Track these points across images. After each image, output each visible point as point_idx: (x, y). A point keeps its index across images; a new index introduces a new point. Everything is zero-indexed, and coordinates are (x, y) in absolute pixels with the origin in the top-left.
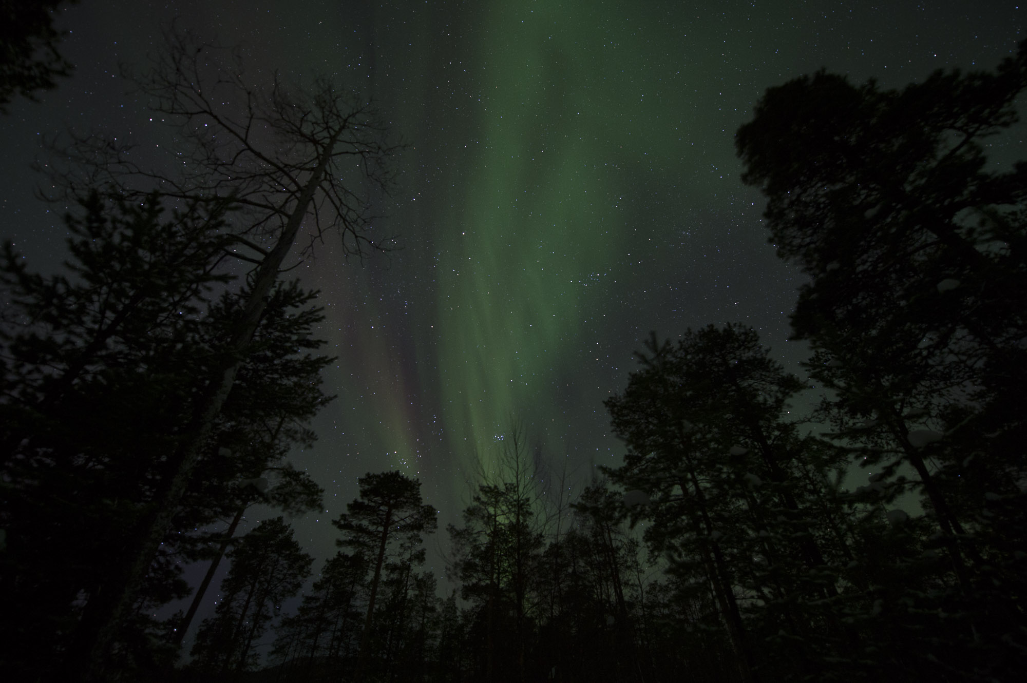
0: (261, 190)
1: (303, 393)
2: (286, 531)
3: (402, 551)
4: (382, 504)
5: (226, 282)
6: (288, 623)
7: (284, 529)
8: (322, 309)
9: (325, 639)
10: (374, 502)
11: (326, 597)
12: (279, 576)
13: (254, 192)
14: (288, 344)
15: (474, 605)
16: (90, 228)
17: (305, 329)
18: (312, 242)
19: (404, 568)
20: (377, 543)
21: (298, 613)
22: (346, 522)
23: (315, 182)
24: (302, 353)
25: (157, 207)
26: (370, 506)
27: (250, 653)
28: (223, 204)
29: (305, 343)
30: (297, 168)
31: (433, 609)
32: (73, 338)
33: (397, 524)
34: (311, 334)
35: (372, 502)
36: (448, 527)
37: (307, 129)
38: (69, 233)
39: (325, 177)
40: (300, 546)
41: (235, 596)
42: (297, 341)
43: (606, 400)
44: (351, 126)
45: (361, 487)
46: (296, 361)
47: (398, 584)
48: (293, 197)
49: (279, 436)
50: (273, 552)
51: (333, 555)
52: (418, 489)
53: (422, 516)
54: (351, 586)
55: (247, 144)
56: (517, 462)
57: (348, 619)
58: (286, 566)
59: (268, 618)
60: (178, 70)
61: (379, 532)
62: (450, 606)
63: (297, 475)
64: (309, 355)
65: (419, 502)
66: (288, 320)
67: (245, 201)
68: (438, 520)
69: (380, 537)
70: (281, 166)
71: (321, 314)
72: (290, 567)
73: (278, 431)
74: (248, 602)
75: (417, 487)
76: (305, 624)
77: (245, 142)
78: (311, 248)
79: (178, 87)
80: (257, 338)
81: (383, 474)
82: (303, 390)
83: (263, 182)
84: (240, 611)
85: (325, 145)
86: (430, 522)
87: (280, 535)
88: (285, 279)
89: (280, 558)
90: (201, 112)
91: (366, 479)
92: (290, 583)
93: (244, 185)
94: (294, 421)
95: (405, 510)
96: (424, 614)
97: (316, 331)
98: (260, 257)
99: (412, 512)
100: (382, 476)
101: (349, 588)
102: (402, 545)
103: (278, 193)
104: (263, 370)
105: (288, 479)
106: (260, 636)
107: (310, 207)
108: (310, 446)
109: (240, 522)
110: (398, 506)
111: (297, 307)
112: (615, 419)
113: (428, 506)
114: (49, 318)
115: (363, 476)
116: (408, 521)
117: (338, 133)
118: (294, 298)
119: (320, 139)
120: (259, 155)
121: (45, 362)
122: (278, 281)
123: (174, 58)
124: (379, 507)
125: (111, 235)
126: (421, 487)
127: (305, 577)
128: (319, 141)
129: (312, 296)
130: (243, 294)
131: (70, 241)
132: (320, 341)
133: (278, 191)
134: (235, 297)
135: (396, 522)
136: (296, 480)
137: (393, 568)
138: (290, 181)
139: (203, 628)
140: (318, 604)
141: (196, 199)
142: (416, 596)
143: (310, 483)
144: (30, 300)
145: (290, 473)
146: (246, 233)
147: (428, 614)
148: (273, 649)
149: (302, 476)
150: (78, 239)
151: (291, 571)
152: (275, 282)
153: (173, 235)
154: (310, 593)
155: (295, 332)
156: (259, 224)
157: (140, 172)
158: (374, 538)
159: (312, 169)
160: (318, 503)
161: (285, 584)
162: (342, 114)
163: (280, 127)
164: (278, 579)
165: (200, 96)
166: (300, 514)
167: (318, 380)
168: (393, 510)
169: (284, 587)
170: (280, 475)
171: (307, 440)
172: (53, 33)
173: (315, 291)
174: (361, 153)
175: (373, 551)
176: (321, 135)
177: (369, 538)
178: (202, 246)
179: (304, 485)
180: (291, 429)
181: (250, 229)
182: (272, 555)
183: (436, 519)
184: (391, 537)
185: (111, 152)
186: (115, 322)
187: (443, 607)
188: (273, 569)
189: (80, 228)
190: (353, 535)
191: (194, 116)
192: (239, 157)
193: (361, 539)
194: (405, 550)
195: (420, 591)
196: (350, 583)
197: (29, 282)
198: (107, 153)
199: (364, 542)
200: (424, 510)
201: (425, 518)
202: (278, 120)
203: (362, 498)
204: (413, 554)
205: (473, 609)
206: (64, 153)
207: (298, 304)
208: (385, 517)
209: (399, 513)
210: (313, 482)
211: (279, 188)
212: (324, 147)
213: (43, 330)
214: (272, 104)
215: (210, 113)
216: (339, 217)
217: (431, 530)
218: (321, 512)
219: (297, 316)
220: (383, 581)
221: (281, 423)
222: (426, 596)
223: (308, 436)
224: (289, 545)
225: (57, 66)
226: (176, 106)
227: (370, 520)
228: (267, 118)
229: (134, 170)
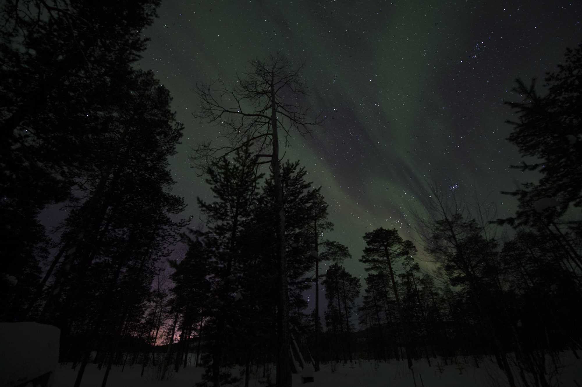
0: (257, 129)
1: (318, 206)
2: (341, 268)
3: (404, 266)
4: (381, 246)
5: (262, 177)
6: (361, 309)
7: (340, 268)
8: (304, 167)
9: (382, 315)
10: (376, 246)
11: (374, 295)
12: (347, 289)
13: (255, 132)
14: (298, 190)
15: (462, 288)
16: (214, 181)
17: (301, 180)
18: (287, 139)
19: (409, 275)
20: (387, 266)
21: (363, 304)
22: (366, 259)
23: (274, 111)
24: (305, 192)
25: (227, 162)
26: (375, 249)
27: (350, 324)
28: (247, 144)
29: (304, 187)
30: (265, 110)
31: (437, 294)
32: (228, 222)
33: (393, 254)
34: (305, 181)
35: (375, 246)
36: (424, 249)
37: (260, 90)
38: (210, 186)
39: (278, 105)
40: (350, 274)
41: (333, 301)
42: (301, 187)
43: (508, 137)
44: (276, 73)
45: (365, 240)
46: (304, 196)
47: (408, 284)
48: (270, 124)
49: (317, 229)
50: (340, 279)
51: (367, 276)
52: (397, 233)
53: (405, 247)
54: (384, 288)
55: (243, 114)
56: (442, 206)
57: (390, 305)
58: (348, 284)
59: (351, 308)
60: (208, 102)
61: (385, 260)
62: (447, 291)
63: (332, 243)
64: (309, 191)
65: (401, 240)
66: (293, 179)
67: (254, 138)
68: (416, 247)
69: (386, 263)
70: (258, 113)
71: (305, 170)
72: (351, 285)
73: (315, 226)
74: (339, 302)
75: (396, 232)
76: (369, 309)
77: (242, 113)
78: (287, 142)
79: (211, 109)
80: (285, 193)
81: (374, 231)
82: (317, 204)
83: (256, 125)
84: (338, 307)
85: (270, 91)
86: (411, 249)
87: (339, 271)
88: (283, 162)
89: (344, 281)
90: (222, 113)
91: (366, 236)
92: (354, 292)
93: (251, 131)
94: (320, 220)
95: (394, 246)
96: (433, 297)
97: (306, 179)
98: (270, 159)
99: (399, 246)
100: (374, 232)
101: (383, 290)
102: (403, 264)
103: (264, 126)
104: (293, 206)
105: (330, 246)
106: (351, 317)
107: (278, 124)
108: (332, 229)
109: (319, 269)
110: (390, 245)
111: (294, 172)
112: (522, 147)
113: (406, 241)
114: (219, 218)
115: (364, 235)
116: (399, 251)
117: (272, 81)
118: (291, 169)
119: (267, 89)
120: (249, 115)
121: (225, 233)
122: (281, 164)
123: (204, 99)
124: (380, 248)
125: (221, 180)
126: (398, 232)
127: (359, 288)
128: (267, 90)
129: (297, 164)
130: (272, 177)
131: (211, 188)
132: (310, 183)
133: (263, 125)
134: (269, 181)
135: (393, 253)
136: (333, 246)
137: (402, 276)
138: (265, 118)
139: (326, 315)
140: (371, 299)
141: (238, 149)
142: (424, 288)
143: (340, 246)
144: (212, 214)
145: (329, 244)
146: (261, 150)
147: (435, 297)
148: (359, 321)
149: (335, 243)
150: (213, 186)
151: (352, 286)
152: (280, 166)
153: (237, 168)
154: (365, 294)
155: (298, 184)
156: (264, 143)
157: (218, 150)
158: (384, 264)
159: (271, 106)
160: (348, 254)
161: (352, 292)
162: (269, 71)
163: (251, 96)
164: (348, 290)
165: (219, 106)
166: (342, 261)
167: (322, 198)
168: (388, 248)
169: (352, 294)
170: (325, 246)
171: (330, 227)
172: (172, 115)
173: (297, 162)
174: (286, 83)
175: (386, 270)
176: (266, 87)
177: (381, 264)
178: (248, 167)
179: (337, 247)
180: (321, 224)
181: (262, 147)
182: (340, 280)
183: (414, 247)
184: (393, 261)
185: (206, 148)
186: (237, 211)
187: (443, 291)
188: (343, 287)
189: (212, 182)
190: (372, 264)
191: (222, 116)
192: (243, 121)
193: (377, 266)
194: (406, 266)
195: (424, 285)
196: (383, 287)
197: (209, 208)
198: (205, 150)
199: (379, 267)
200: (405, 244)
201: (408, 247)
202: (248, 94)
203: (369, 246)
204: (411, 267)
205: (462, 291)
206: (195, 158)
207: (294, 170)
208: (385, 252)
209: (392, 248)
210: (341, 245)
211: (263, 124)
212: (270, 92)
213: (220, 223)
214: (243, 89)
215: (226, 111)
216: (292, 121)
217: (414, 253)
218: (351, 258)
219: (296, 176)
220: (400, 284)
221: (315, 222)
222: (430, 288)
223: (329, 225)
224: (345, 275)
225: (179, 127)
226: (215, 116)
227: (378, 255)
228: (244, 96)
229: (215, 150)
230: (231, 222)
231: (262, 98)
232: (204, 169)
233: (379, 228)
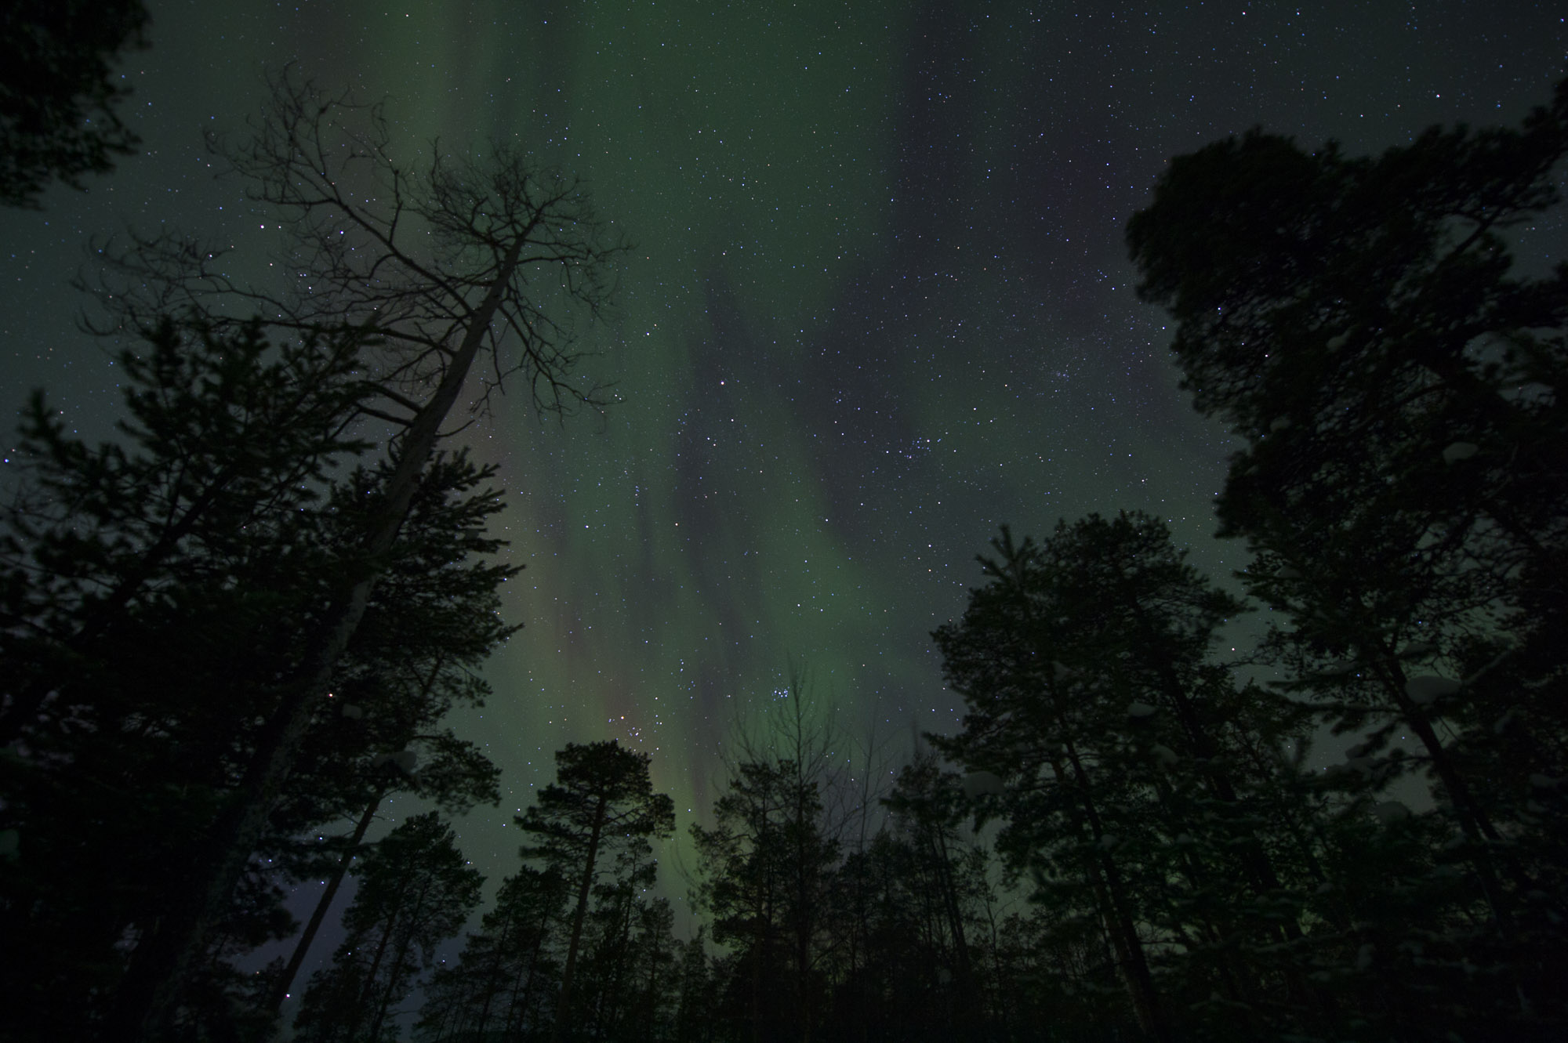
0: (412, 314)
1: (471, 621)
2: (443, 834)
3: (620, 865)
4: (591, 792)
5: (359, 453)
6: (444, 977)
7: (439, 831)
8: (502, 492)
9: (501, 1004)
10: (579, 788)
11: (503, 937)
12: (430, 904)
13: (402, 318)
14: (451, 547)
15: (731, 951)
16: (158, 373)
17: (476, 523)
18: (488, 392)
19: (624, 892)
20: (583, 853)
21: (459, 962)
22: (535, 820)
23: (492, 303)
24: (471, 560)
25: (259, 342)
26: (572, 795)
27: (386, 1024)
28: (356, 336)
29: (476, 544)
30: (466, 283)
31: (667, 958)
32: (131, 539)
33: (612, 823)
34: (484, 530)
35: (575, 788)
36: (691, 828)
37: (481, 225)
38: (129, 382)
39: (509, 295)
40: (464, 857)
41: (366, 935)
42: (463, 541)
43: (934, 630)
44: (546, 219)
45: (559, 764)
46: (462, 572)
47: (613, 918)
48: (460, 325)
49: (434, 687)
50: (422, 867)
51: (514, 872)
52: (646, 768)
53: (651, 811)
54: (541, 920)
55: (392, 248)
56: (799, 727)
57: (537, 973)
58: (442, 888)
59: (413, 970)
60: (291, 139)
61: (586, 835)
62: (695, 951)
63: (460, 746)
64: (482, 562)
65: (647, 788)
66: (451, 509)
67: (388, 332)
68: (676, 817)
69: (586, 844)
70: (443, 279)
71: (500, 499)
72: (449, 891)
73: (432, 679)
74: (383, 944)
75: (644, 765)
76: (470, 979)
77: (389, 244)
78: (486, 401)
79: (292, 165)
80: (404, 538)
81: (593, 744)
82: (471, 616)
83: (416, 303)
84: (371, 959)
85: (508, 248)
86: (664, 820)
87: (433, 840)
88: (447, 448)
89: (433, 876)
90: (323, 202)
91: (566, 753)
92: (448, 916)
93: (388, 308)
94: (457, 664)
95: (624, 801)
96: (654, 966)
97: (493, 526)
98: (410, 415)
99: (636, 805)
100: (591, 749)
101: (538, 924)
102: (620, 857)
103: (438, 320)
104: (411, 586)
105: (446, 753)
106: (400, 999)
107: (486, 341)
108: (481, 704)
109: (373, 819)
110: (616, 795)
111: (464, 489)
112: (949, 659)
113: (661, 795)
114: (93, 507)
115: (563, 748)
116: (630, 818)
117: (527, 230)
118: (460, 477)
119: (500, 239)
120: (409, 263)
121: (84, 574)
122: (437, 450)
123: (286, 123)
124: (586, 797)
125: (189, 384)
126: (650, 766)
127: (471, 906)
128: (499, 241)
129: (486, 473)
130: (384, 471)
131: (130, 392)
132: (499, 541)
133: (437, 317)
134: (372, 476)
135: (614, 820)
136: (458, 756)
137: (606, 892)
138: (456, 302)
139: (314, 986)
140: (490, 949)
141: (317, 328)
142: (642, 936)
143: (481, 760)
144: (67, 479)
145: (447, 743)
146: (388, 379)
147: (660, 966)
148: (421, 1019)
149: (468, 749)
150: (140, 389)
151: (450, 897)
152: (431, 452)
153: (280, 383)
154: (479, 932)
155: (460, 527)
156: (409, 365)
157: (233, 290)
158: (578, 845)
159: (488, 284)
160: (492, 790)
161: (440, 917)
162: (533, 202)
163: (441, 222)
164: (429, 908)
165: (324, 177)
166: (464, 807)
167: (493, 602)
168: (609, 802)
169: (439, 921)
170: (434, 748)
171: (476, 694)
172: (110, 89)
173: (492, 465)
174: (562, 258)
175: (576, 866)
176: (503, 232)
177: (570, 844)
178: (323, 399)
179: (470, 763)
180: (452, 677)
181: (395, 374)
182: (421, 871)
183: (673, 816)
184: (603, 844)
185: (191, 260)
186: (192, 514)
187: (684, 953)
188: (423, 894)
189: (146, 373)
190: (546, 839)
191: (314, 207)
192: (380, 266)
193: (558, 847)
194: (624, 864)
195: (647, 929)
196: (541, 915)
197: (66, 453)
198: (185, 262)
199: (563, 851)
200: (655, 802)
201: (657, 814)
202: (438, 212)
203: (560, 782)
204: (637, 870)
205: (730, 957)
206: (121, 263)
207: (466, 485)
208: (595, 812)
209: (618, 806)
210: (484, 758)
211: (439, 311)
212: (506, 251)
213: (84, 525)
214: (431, 189)
215: (339, 203)
216: (528, 355)
217: (666, 833)
218: (496, 805)
219: (463, 504)
220: (591, 913)
221: (437, 667)
222: (658, 937)
223: (477, 688)
224: (447, 856)
225: (115, 139)
226: (288, 193)
227: (573, 817)
228: (422, 209)
229: (224, 286)
230: (138, 545)
231: (471, 250)
232: (128, 318)
233: (609, 741)
